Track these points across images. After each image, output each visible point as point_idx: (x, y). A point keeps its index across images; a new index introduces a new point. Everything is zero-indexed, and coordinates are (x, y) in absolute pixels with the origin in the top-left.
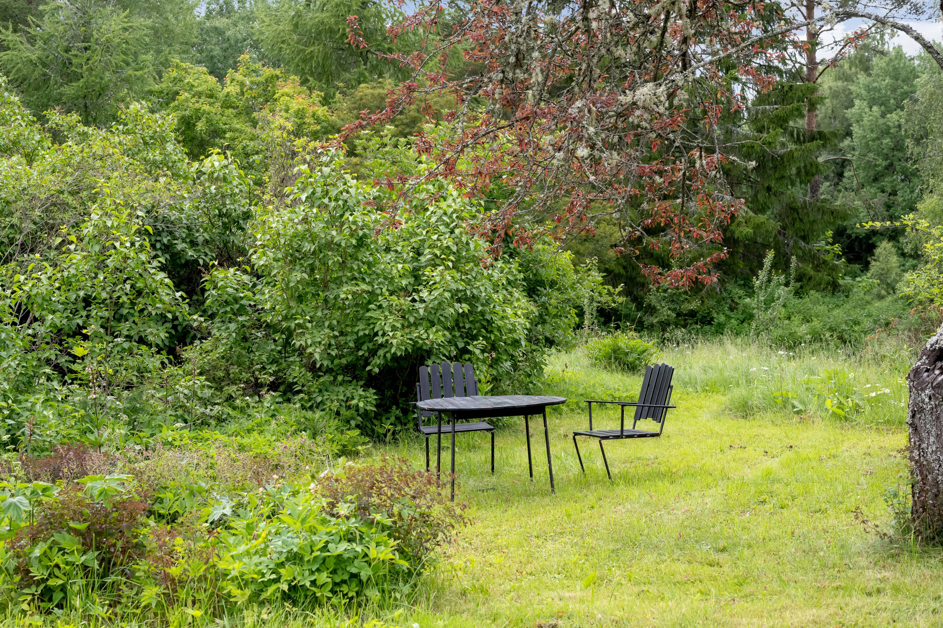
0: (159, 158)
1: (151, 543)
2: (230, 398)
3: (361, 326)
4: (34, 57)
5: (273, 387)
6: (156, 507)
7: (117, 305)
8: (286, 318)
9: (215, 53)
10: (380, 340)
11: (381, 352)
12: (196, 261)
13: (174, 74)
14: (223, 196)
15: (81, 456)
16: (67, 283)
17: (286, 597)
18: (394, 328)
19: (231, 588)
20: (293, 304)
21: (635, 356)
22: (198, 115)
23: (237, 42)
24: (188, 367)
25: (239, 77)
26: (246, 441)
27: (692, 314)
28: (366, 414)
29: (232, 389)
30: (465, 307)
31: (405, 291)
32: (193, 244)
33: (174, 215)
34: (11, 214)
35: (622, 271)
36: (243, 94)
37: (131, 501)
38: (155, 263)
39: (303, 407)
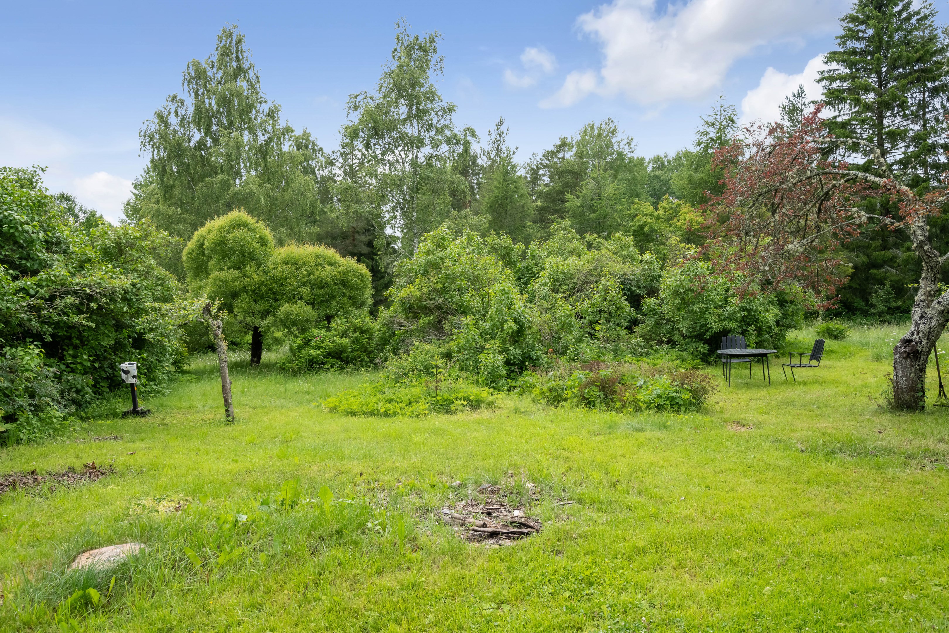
0: (626, 254)
1: (619, 391)
2: (651, 346)
3: (702, 320)
4: (579, 204)
5: (668, 343)
6: (622, 381)
7: (610, 313)
8: (673, 317)
9: (656, 187)
10: (709, 326)
11: (710, 331)
12: (640, 294)
13: (636, 206)
14: (651, 269)
15: (598, 365)
16: (593, 305)
17: (656, 407)
18: (715, 322)
19: (641, 404)
20: (676, 311)
21: (838, 332)
22: (645, 224)
23: (666, 181)
24: (636, 334)
25: (664, 205)
26: (656, 362)
27: (898, 308)
28: (704, 354)
29: (652, 343)
30: (746, 313)
31: (721, 307)
32: (639, 288)
33: (631, 277)
34: (574, 278)
35: (858, 287)
36: (665, 212)
37: (613, 378)
38: (624, 298)
39: (679, 350)
